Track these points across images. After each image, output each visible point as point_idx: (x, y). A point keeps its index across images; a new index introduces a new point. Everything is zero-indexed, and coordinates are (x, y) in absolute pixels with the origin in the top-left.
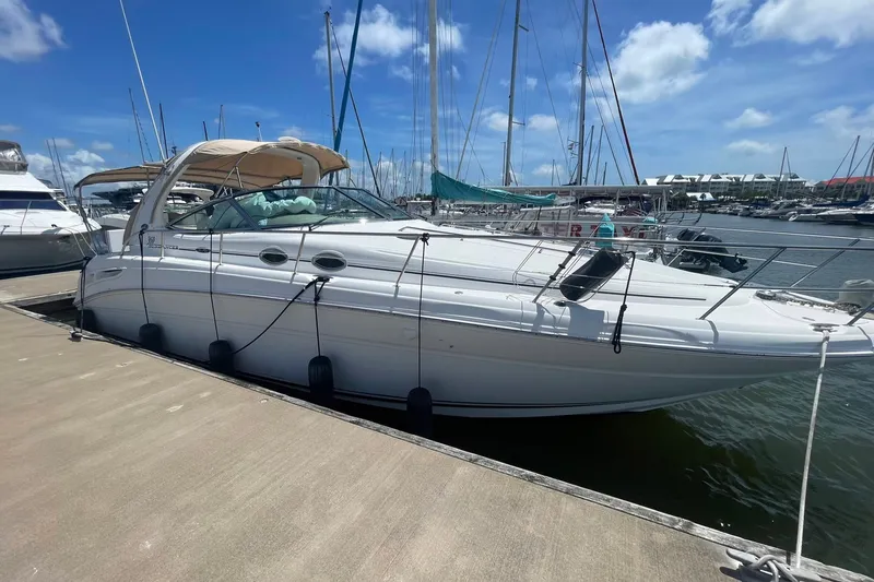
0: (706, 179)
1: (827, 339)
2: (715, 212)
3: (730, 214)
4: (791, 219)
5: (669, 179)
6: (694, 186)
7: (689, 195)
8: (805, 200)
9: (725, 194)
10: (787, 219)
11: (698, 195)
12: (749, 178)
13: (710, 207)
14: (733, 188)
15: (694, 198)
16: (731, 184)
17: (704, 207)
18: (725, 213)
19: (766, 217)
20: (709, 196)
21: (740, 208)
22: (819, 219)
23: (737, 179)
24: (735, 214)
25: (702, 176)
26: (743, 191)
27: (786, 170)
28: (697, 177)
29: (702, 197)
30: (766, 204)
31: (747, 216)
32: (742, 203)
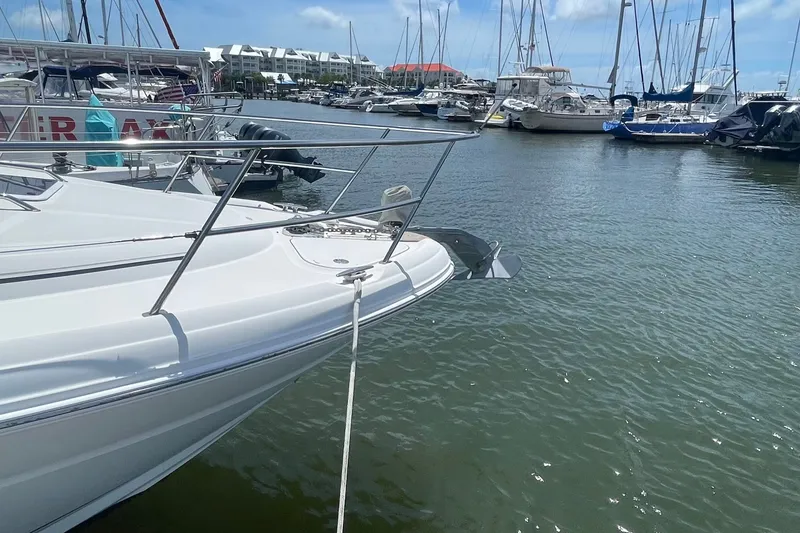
0: (280, 54)
1: (359, 294)
2: (296, 100)
3: (312, 102)
4: (368, 110)
5: (236, 50)
6: (268, 63)
7: (265, 74)
8: (376, 87)
9: (305, 76)
10: (364, 110)
11: (275, 76)
12: (324, 57)
13: (290, 92)
14: (311, 68)
15: (271, 80)
16: (307, 63)
17: (283, 92)
18: (307, 101)
19: (346, 107)
20: (287, 79)
21: (320, 94)
22: (391, 109)
23: (313, 58)
24: (316, 102)
25: (275, 49)
26: (322, 73)
27: (355, 51)
28: (270, 51)
29: (280, 78)
30: (345, 92)
31: (329, 105)
32: (323, 89)
